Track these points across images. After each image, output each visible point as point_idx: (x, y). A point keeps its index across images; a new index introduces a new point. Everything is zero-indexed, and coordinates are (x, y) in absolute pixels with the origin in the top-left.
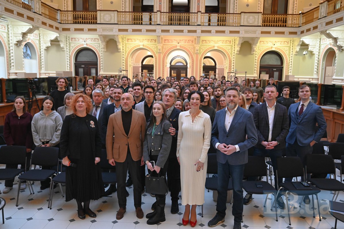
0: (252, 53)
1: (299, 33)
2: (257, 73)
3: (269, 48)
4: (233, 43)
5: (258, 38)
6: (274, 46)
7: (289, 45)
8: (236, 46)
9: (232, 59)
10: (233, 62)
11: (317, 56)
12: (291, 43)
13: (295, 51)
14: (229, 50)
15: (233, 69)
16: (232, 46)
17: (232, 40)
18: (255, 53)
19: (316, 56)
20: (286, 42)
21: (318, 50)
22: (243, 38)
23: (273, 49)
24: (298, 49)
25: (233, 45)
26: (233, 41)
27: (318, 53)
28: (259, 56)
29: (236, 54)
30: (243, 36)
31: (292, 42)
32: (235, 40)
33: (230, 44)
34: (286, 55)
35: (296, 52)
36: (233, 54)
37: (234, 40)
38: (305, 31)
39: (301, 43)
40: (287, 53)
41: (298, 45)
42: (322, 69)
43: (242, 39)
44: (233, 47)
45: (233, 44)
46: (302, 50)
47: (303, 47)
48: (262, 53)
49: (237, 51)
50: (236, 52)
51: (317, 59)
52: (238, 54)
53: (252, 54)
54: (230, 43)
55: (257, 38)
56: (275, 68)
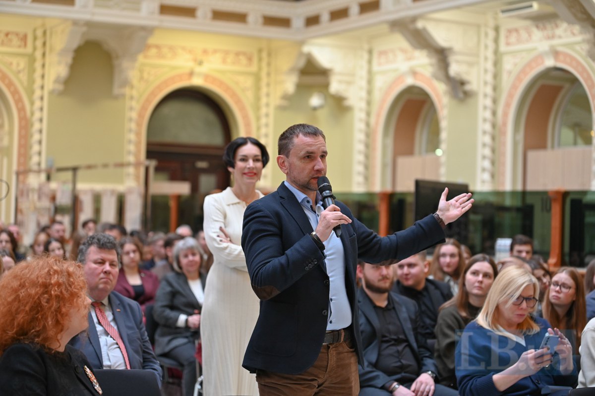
0: (116, 91)
1: (298, 23)
2: (137, 177)
3: (180, 77)
4: (39, 43)
5: (148, 30)
6: (198, 69)
7: (254, 68)
8: (52, 58)
9: (32, 114)
10: (37, 126)
11: (363, 115)
12: (260, 60)
13: (279, 93)
14: (21, 75)
15: (35, 159)
16: (32, 59)
17: (35, 30)
18: (127, 91)
19: (358, 115)
20: (244, 54)
21: (364, 94)
22: (89, 24)
23: (197, 82)
24: (289, 84)
25: (38, 54)
26: (35, 38)
27: (363, 105)
28: (144, 108)
29: (51, 93)
30: (87, 17)
31: (264, 55)
32: (45, 33)
33: (22, 50)
34: (242, 109)
35: (286, 97)
36: (38, 93)
37: (39, 33)
38: (325, 17)
39: (302, 63)
40: (248, 98)
41: (292, 70)
42: (384, 166)
43: (84, 29)
44: (38, 65)
45: (35, 49)
46: (303, 89)
47: (309, 80)
48: (153, 94)
49: (57, 81)
50: (49, 85)
51: (362, 126)
52: (61, 94)
53: (116, 98)
54: (25, 45)
55: (143, 28)
56: (202, 157)
